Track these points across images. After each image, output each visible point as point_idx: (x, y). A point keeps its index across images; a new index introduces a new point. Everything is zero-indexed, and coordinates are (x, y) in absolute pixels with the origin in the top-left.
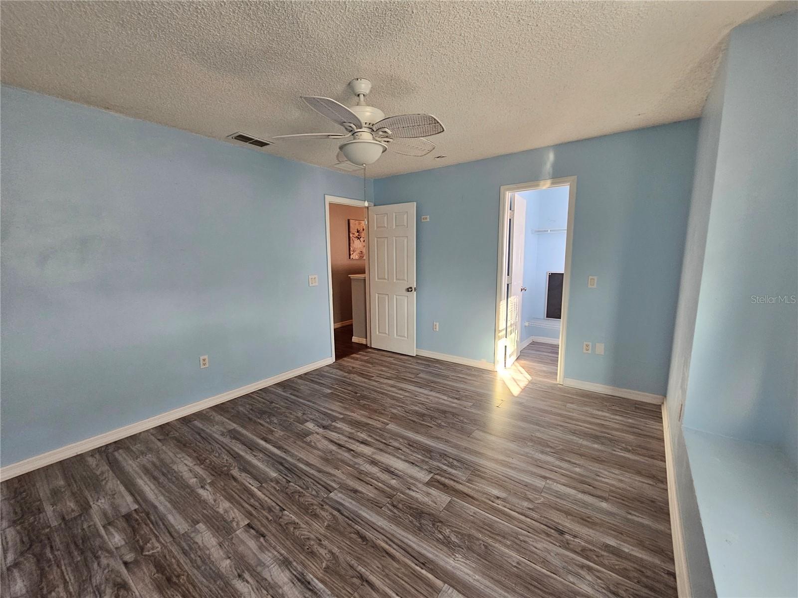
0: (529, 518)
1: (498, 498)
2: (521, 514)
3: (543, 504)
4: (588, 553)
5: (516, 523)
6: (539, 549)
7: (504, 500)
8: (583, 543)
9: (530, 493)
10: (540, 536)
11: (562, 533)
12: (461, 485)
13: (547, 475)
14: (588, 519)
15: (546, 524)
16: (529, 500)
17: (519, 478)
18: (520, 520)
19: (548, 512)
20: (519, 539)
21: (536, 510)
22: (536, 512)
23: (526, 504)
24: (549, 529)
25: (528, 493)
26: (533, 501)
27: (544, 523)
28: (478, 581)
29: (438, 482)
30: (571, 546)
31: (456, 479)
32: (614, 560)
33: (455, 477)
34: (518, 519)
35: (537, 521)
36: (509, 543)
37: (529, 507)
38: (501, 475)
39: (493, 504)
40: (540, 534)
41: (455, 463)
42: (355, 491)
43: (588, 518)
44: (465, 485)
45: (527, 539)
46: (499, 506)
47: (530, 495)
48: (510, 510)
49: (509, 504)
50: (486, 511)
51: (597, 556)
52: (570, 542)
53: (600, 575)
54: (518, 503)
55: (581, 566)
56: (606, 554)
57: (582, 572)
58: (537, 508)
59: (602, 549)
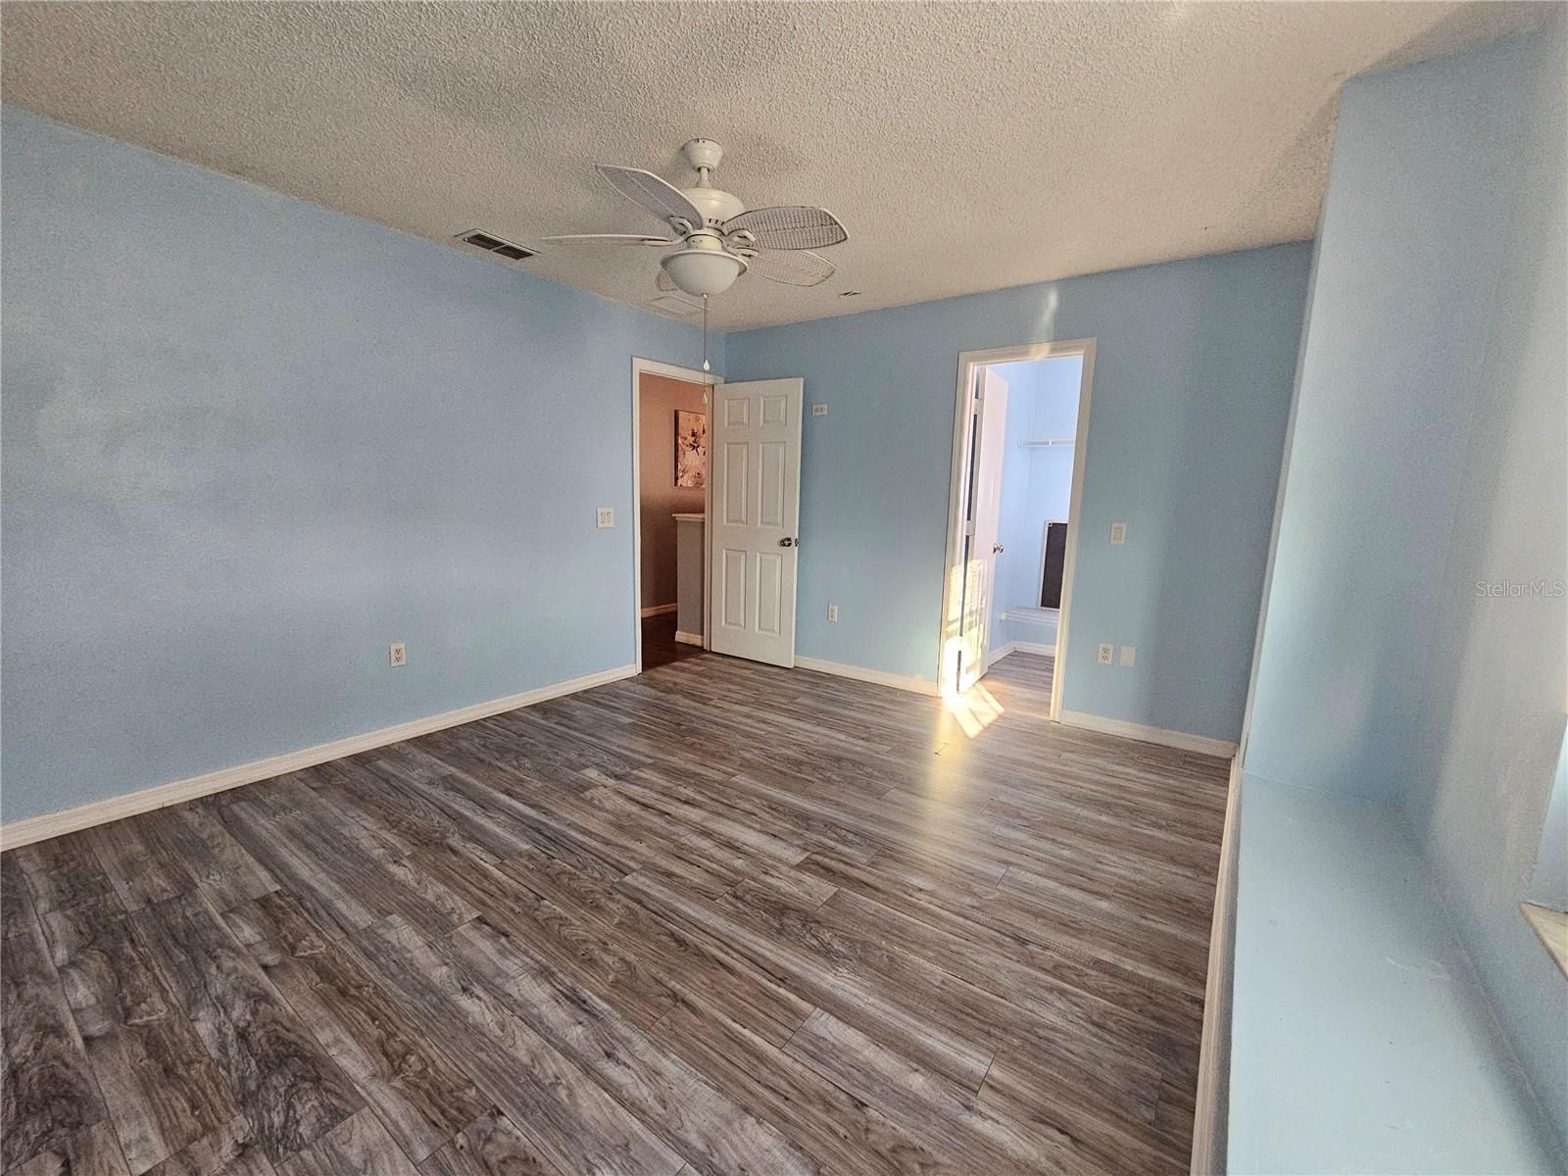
0: (970, 920)
1: (921, 890)
2: (958, 914)
3: (998, 901)
4: (1065, 971)
5: (948, 927)
6: (981, 965)
7: (931, 894)
8: (1058, 957)
9: (978, 885)
10: (986, 945)
11: (1024, 942)
12: (857, 870)
13: (1011, 859)
14: (1072, 925)
15: (1000, 929)
16: (974, 894)
19: (1005, 913)
20: (949, 949)
21: (985, 909)
22: (983, 911)
23: (967, 900)
24: (1003, 937)
25: (974, 884)
26: (982, 896)
27: (996, 928)
29: (818, 864)
30: (1037, 962)
31: (849, 861)
32: (1106, 981)
33: (849, 858)
34: (952, 921)
35: (983, 925)
36: (931, 954)
37: (971, 904)
39: (911, 898)
40: (985, 942)
41: (851, 837)
42: (670, 875)
43: (1072, 922)
44: (864, 870)
45: (963, 950)
46: (922, 903)
47: (977, 887)
48: (940, 907)
49: (939, 899)
50: (897, 908)
51: (1078, 976)
52: (1037, 956)
53: (1077, 1000)
54: (954, 899)
55: (1051, 989)
56: (1094, 973)
57: (1050, 997)
58: (987, 906)
59: (1088, 967)
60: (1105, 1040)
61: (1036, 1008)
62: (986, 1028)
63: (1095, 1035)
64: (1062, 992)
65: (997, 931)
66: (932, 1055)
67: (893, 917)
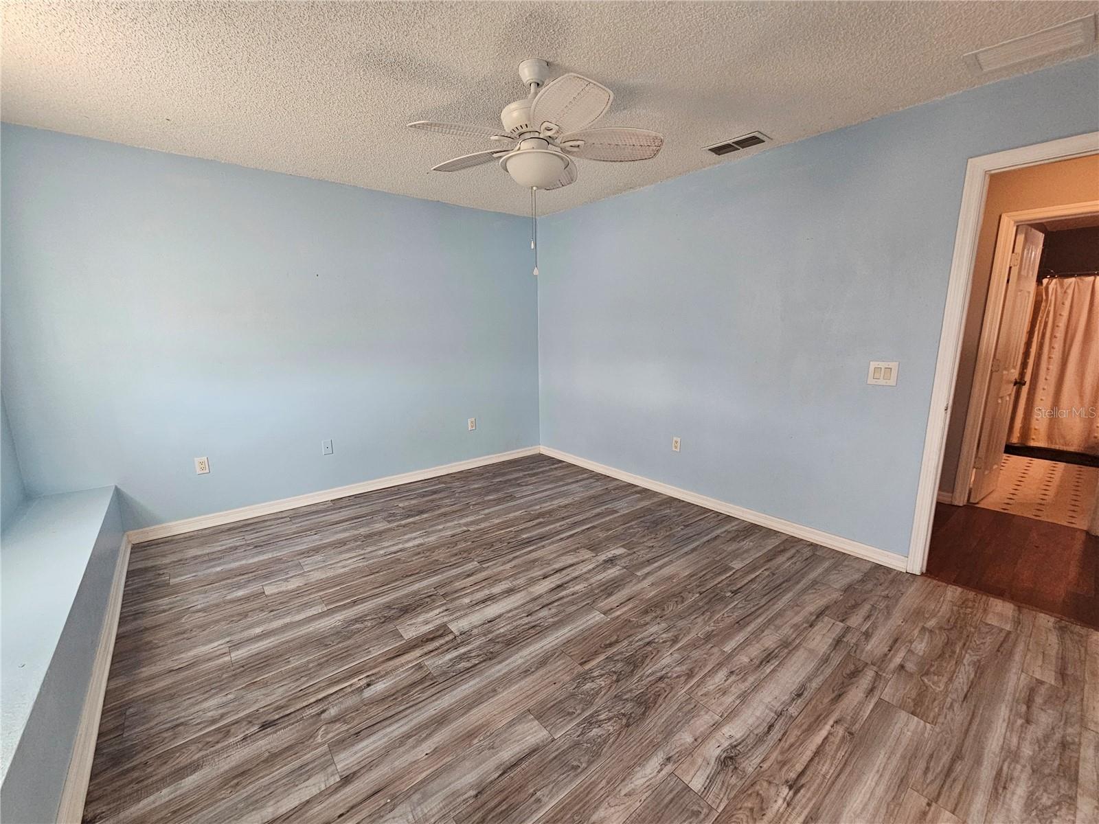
0: (314, 702)
1: (369, 685)
2: (325, 698)
3: (312, 736)
4: (220, 736)
5: (323, 684)
6: (278, 687)
7: (360, 690)
8: (232, 741)
9: (341, 730)
10: (287, 699)
11: (264, 726)
12: (419, 655)
13: (348, 790)
14: (235, 781)
15: (290, 717)
16: (334, 721)
17: (380, 734)
18: (322, 691)
19: (298, 731)
20: (306, 676)
21: (314, 719)
22: (314, 716)
23: (333, 712)
24: (281, 715)
25: (345, 727)
26: (328, 725)
27: (293, 715)
28: (309, 628)
29: (441, 636)
30: (245, 723)
31: (432, 654)
32: (183, 760)
33: (438, 655)
34: (324, 689)
35: (302, 708)
36: (311, 665)
37: (327, 712)
38: (403, 710)
39: (365, 675)
40: (289, 700)
41: (464, 665)
42: (469, 576)
43: (237, 784)
44: (416, 659)
45: (298, 683)
46: (356, 680)
47: (340, 728)
48: (343, 689)
49: (349, 693)
50: (364, 663)
51: (208, 743)
52: (248, 726)
53: (200, 727)
54: (341, 703)
55: (222, 716)
56: (196, 757)
57: (221, 711)
58: (315, 723)
59: (203, 757)
60: (169, 722)
61: (225, 699)
62: (246, 667)
63: (178, 719)
64: (214, 721)
65: (289, 714)
66: (261, 640)
67: (356, 659)
